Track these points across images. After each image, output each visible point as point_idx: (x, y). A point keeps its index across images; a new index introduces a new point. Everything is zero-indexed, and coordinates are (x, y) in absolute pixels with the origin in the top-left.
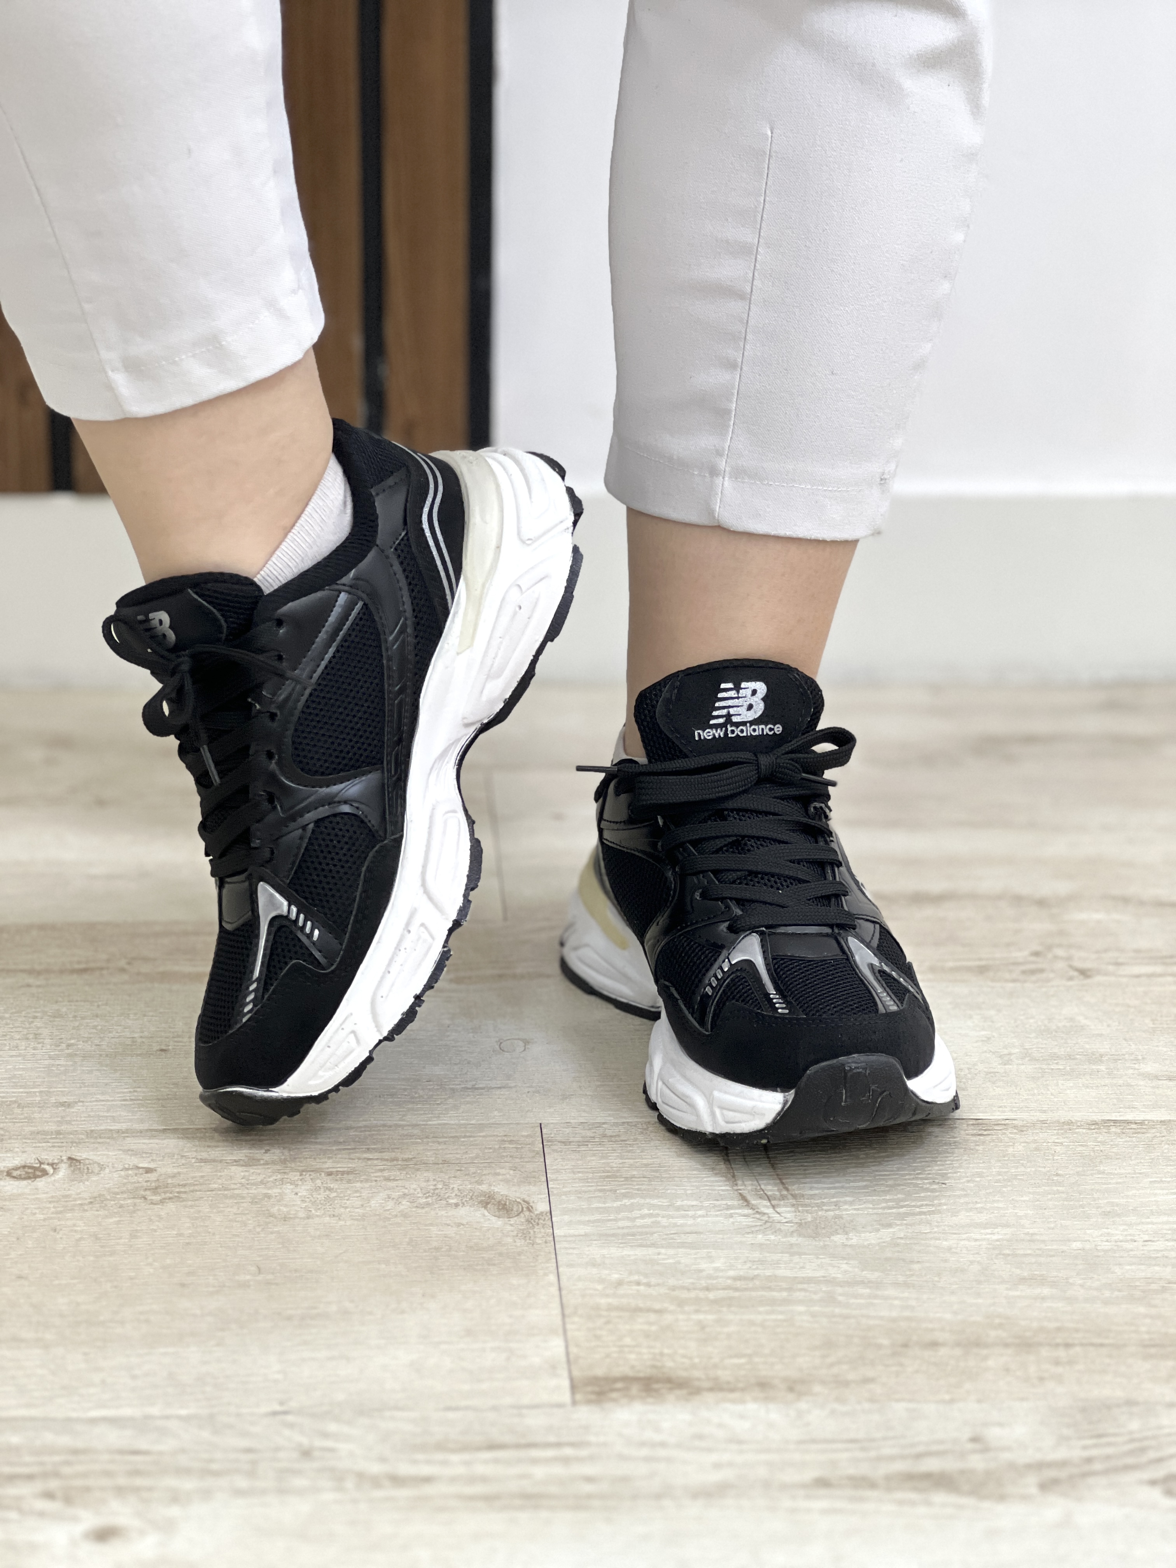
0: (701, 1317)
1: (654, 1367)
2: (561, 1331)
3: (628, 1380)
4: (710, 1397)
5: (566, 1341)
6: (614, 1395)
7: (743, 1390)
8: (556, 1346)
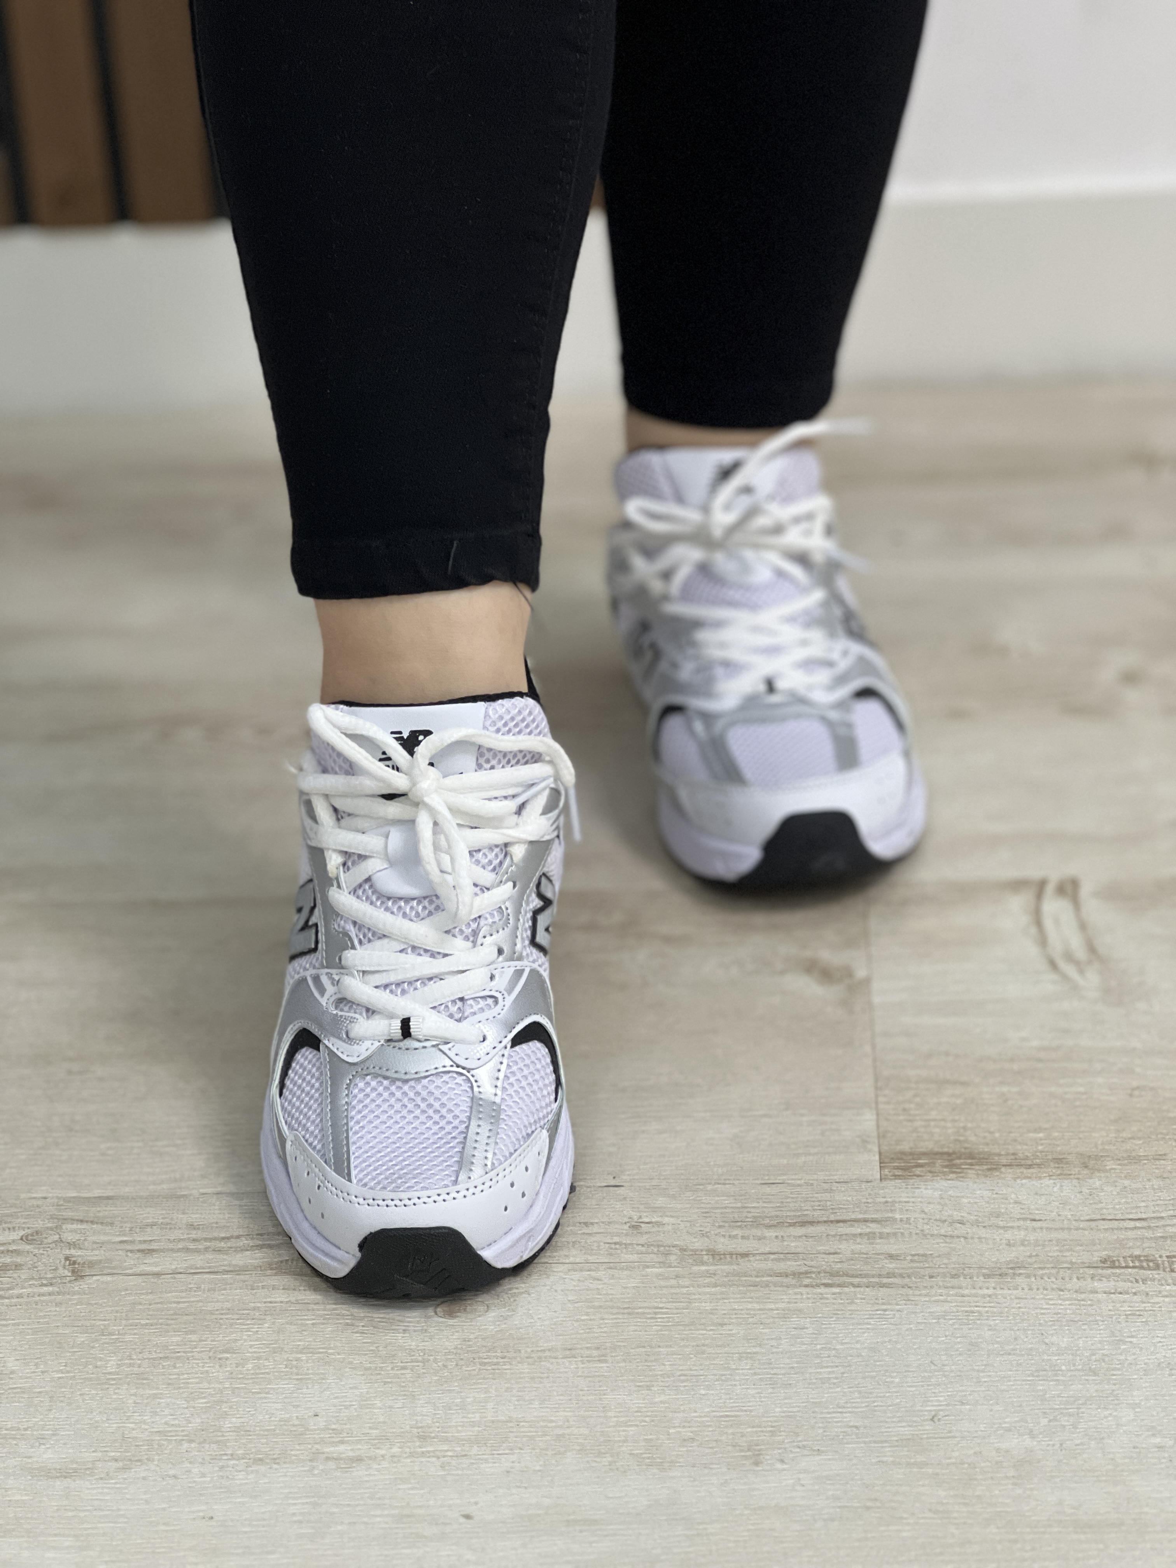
0: (1005, 1089)
1: (957, 1141)
2: (873, 1105)
3: (932, 1155)
4: (1008, 1173)
5: (878, 1114)
6: (918, 1171)
7: (1039, 1165)
8: (868, 1121)
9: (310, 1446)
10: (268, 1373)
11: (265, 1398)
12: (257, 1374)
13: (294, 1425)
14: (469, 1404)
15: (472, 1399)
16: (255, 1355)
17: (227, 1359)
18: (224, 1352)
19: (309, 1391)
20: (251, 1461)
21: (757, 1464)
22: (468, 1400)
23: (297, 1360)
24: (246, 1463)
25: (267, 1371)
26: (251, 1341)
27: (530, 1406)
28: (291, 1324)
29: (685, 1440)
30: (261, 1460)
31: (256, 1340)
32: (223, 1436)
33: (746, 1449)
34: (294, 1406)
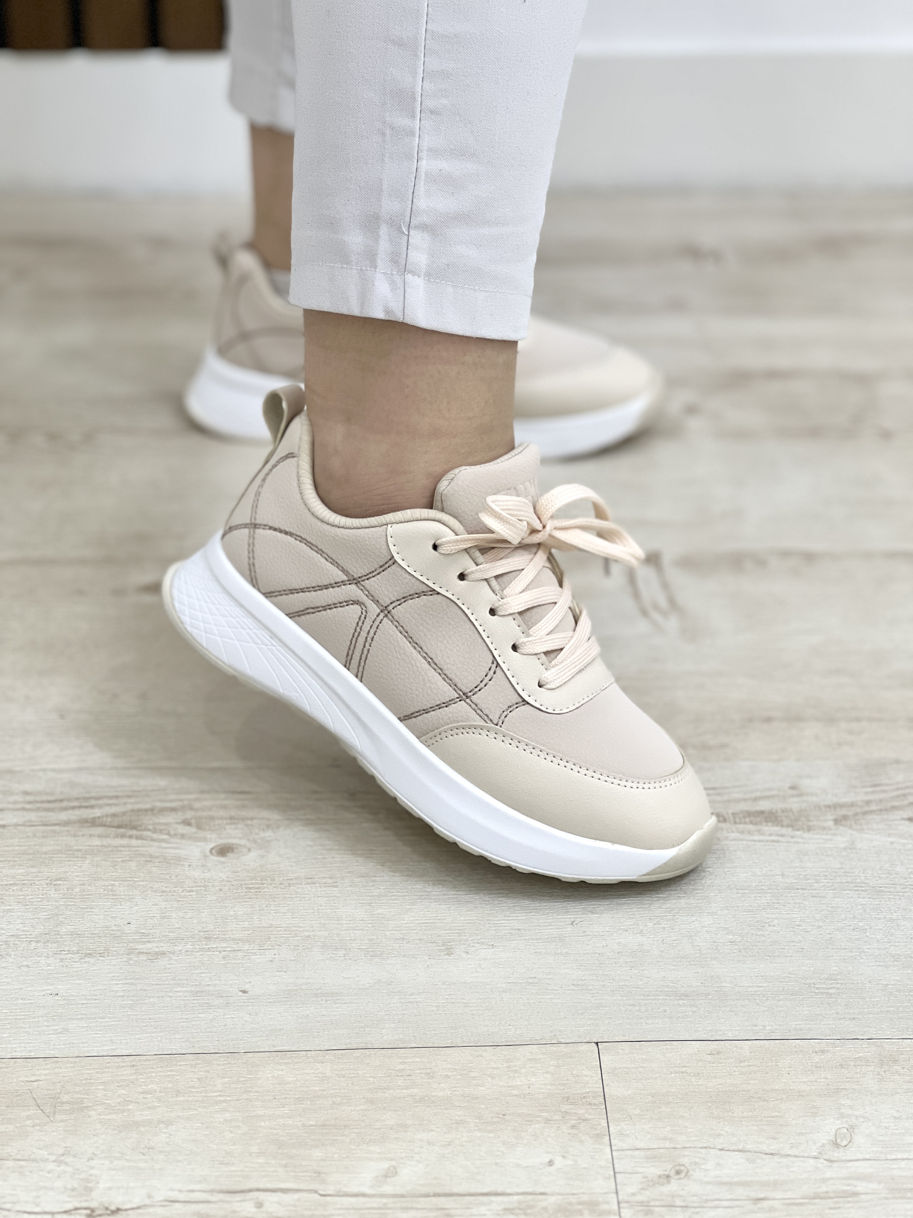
9: (125, 945)
10: (91, 895)
11: (91, 912)
12: (83, 895)
13: (113, 930)
14: (240, 915)
15: (242, 912)
16: (81, 882)
17: (60, 885)
18: (56, 880)
19: (122, 907)
20: (83, 955)
21: (448, 954)
22: (239, 912)
23: (113, 885)
24: (80, 956)
25: (90, 893)
26: (76, 872)
27: (284, 917)
28: (106, 860)
29: (397, 939)
30: (90, 954)
31: (81, 872)
32: (61, 938)
33: (441, 944)
34: (112, 917)
